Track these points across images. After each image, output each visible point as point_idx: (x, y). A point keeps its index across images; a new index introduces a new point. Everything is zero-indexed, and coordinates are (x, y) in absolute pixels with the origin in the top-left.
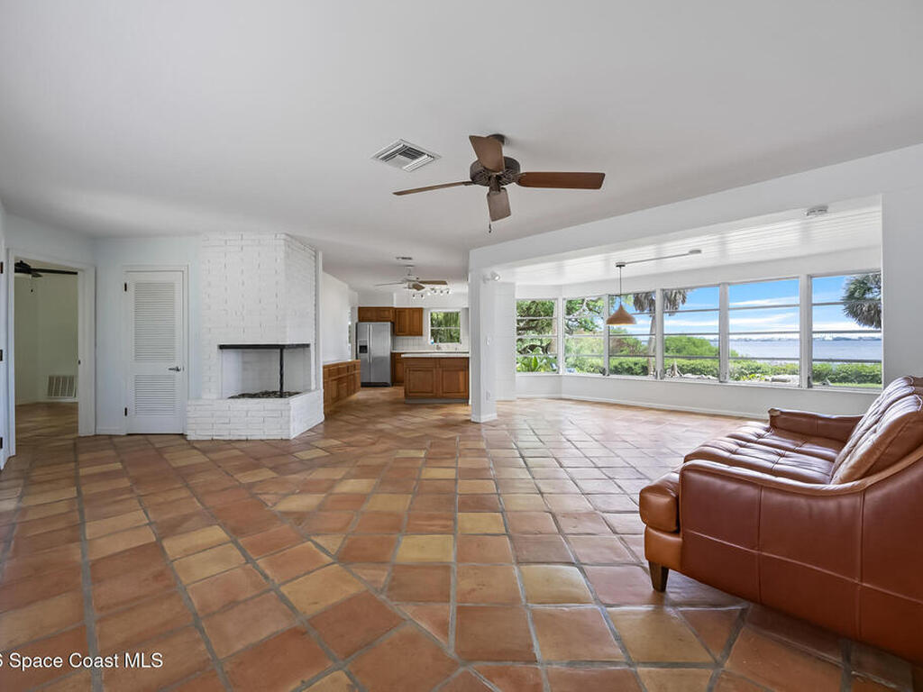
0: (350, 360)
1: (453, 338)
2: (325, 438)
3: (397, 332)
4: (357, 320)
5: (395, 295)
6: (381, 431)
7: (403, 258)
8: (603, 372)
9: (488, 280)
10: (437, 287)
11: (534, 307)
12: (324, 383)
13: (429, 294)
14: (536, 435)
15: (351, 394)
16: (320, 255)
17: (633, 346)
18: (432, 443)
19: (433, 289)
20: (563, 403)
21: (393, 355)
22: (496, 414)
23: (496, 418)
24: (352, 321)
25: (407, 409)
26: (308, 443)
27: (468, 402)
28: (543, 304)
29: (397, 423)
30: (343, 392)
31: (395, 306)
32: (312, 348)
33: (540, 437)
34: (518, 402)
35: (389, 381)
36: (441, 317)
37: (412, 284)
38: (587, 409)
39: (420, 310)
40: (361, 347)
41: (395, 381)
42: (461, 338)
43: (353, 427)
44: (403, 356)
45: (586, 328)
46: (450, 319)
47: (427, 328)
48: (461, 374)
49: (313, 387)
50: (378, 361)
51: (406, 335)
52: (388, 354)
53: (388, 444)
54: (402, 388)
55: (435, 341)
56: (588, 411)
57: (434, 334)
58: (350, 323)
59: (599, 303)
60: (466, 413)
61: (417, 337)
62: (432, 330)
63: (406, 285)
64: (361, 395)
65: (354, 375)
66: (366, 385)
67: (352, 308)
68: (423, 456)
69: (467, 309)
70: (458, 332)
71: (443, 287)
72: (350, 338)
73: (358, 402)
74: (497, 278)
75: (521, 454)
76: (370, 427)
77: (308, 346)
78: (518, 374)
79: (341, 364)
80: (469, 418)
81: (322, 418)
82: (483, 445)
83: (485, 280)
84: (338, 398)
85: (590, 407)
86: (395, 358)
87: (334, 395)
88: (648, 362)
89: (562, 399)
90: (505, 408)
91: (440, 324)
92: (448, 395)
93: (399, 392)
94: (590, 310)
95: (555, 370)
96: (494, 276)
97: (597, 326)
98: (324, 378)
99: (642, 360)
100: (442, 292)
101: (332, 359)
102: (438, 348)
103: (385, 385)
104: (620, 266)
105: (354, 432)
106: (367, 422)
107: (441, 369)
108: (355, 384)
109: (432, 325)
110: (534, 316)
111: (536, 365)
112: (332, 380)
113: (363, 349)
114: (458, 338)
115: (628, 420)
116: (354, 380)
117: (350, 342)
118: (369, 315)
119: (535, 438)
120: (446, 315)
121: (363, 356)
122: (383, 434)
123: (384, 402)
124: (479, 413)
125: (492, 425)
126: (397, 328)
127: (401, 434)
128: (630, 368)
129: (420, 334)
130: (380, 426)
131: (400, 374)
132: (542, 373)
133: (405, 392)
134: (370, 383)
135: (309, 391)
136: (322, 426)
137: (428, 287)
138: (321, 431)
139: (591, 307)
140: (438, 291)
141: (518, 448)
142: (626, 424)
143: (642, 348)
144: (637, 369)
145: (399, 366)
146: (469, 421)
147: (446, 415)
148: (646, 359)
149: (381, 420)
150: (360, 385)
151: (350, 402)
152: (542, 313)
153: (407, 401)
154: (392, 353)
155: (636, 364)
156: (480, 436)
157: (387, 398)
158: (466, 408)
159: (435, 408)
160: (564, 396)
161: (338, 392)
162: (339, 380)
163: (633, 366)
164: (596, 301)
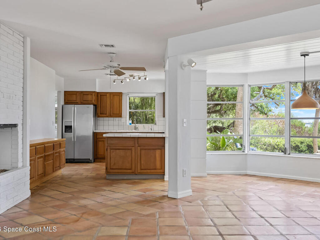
0: (56, 139)
1: (149, 120)
2: (30, 214)
3: (98, 113)
4: (62, 102)
5: (97, 80)
6: (85, 206)
7: (106, 46)
8: (284, 151)
9: (185, 66)
10: (136, 73)
11: (218, 93)
12: (31, 161)
13: (128, 80)
14: (230, 211)
15: (56, 170)
16: (28, 40)
17: (299, 128)
18: (133, 220)
19: (131, 76)
20: (250, 179)
21: (95, 134)
22: (191, 190)
23: (191, 194)
24: (58, 104)
25: (107, 185)
26: (12, 220)
27: (164, 178)
28: (227, 91)
29: (100, 199)
30: (49, 169)
31: (97, 91)
32: (20, 128)
33: (236, 214)
34: (209, 178)
35: (91, 157)
36: (137, 101)
37: (113, 70)
38: (271, 185)
39: (120, 95)
40: (66, 127)
41: (97, 158)
42: (156, 119)
43: (58, 203)
44: (104, 135)
45: (262, 112)
46: (146, 102)
47: (126, 110)
48: (158, 152)
49: (20, 165)
50: (82, 139)
51: (107, 117)
52: (91, 134)
53: (92, 220)
54: (104, 164)
55: (133, 123)
56: (272, 187)
57: (131, 115)
58: (56, 106)
59: (274, 91)
60: (162, 188)
61: (117, 119)
62: (130, 112)
63: (108, 71)
64: (67, 170)
65: (59, 153)
66: (71, 161)
67: (59, 92)
68: (125, 234)
69: (164, 93)
70: (153, 114)
71: (141, 73)
72: (56, 118)
73: (62, 178)
74: (193, 64)
75: (219, 232)
76: (73, 202)
77: (15, 126)
78: (208, 153)
79: (48, 143)
80: (166, 194)
81: (28, 194)
82: (182, 222)
83: (182, 66)
84: (45, 174)
85: (275, 183)
86: (97, 137)
87: (41, 171)
88: (313, 142)
89: (246, 175)
90: (198, 184)
91: (137, 107)
92: (145, 171)
93: (101, 167)
94: (266, 96)
95: (239, 149)
96: (190, 62)
97: (270, 111)
98: (30, 157)
99: (308, 140)
100: (139, 78)
101: (39, 138)
102: (136, 128)
103: (87, 161)
104: (304, 55)
105: (59, 207)
106: (71, 198)
107: (139, 148)
108: (60, 160)
109: (130, 108)
110: (218, 100)
111: (224, 145)
112: (38, 158)
113: (68, 128)
114: (152, 120)
115: (313, 196)
116: (60, 156)
117: (56, 122)
118: (74, 98)
119: (229, 215)
120: (143, 99)
121: (68, 135)
122: (87, 211)
123: (87, 178)
124: (176, 190)
125: (188, 200)
126: (99, 109)
127: (103, 210)
128: (297, 146)
129: (119, 115)
130: (83, 202)
131: (101, 152)
132: (229, 152)
133: (107, 169)
134: (74, 159)
135: (17, 168)
136: (28, 202)
137: (128, 73)
138: (26, 207)
139: (266, 94)
140: (137, 78)
141: (215, 225)
142: (311, 200)
143: (306, 129)
144: (303, 147)
145: (100, 144)
146: (167, 196)
147: (145, 191)
148: (311, 139)
149: (84, 196)
150: (64, 161)
151: (55, 177)
152: (226, 99)
153: (108, 177)
154: (94, 133)
155: (302, 143)
156: (178, 212)
157: (89, 174)
158: (162, 184)
159: (134, 183)
160: (249, 172)
161: (44, 167)
162: (45, 158)
163: (299, 144)
164: (271, 89)
